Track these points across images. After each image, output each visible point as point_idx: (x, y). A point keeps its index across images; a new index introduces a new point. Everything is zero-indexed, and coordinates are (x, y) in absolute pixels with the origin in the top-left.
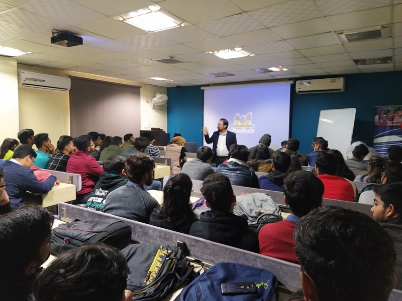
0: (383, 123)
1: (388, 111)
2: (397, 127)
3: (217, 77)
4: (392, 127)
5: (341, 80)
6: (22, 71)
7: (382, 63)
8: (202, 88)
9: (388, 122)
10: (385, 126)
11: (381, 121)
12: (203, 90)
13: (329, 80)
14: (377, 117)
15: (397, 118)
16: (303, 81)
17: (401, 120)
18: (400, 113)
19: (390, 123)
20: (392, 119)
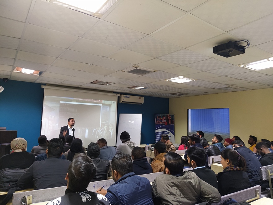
0: (158, 123)
1: (160, 117)
2: (164, 124)
4: (162, 125)
5: (143, 98)
8: (43, 87)
9: (160, 122)
10: (159, 124)
11: (157, 121)
12: (44, 89)
13: (138, 97)
14: (155, 119)
15: (164, 120)
16: (125, 95)
17: (165, 121)
18: (165, 118)
19: (161, 123)
20: (161, 121)
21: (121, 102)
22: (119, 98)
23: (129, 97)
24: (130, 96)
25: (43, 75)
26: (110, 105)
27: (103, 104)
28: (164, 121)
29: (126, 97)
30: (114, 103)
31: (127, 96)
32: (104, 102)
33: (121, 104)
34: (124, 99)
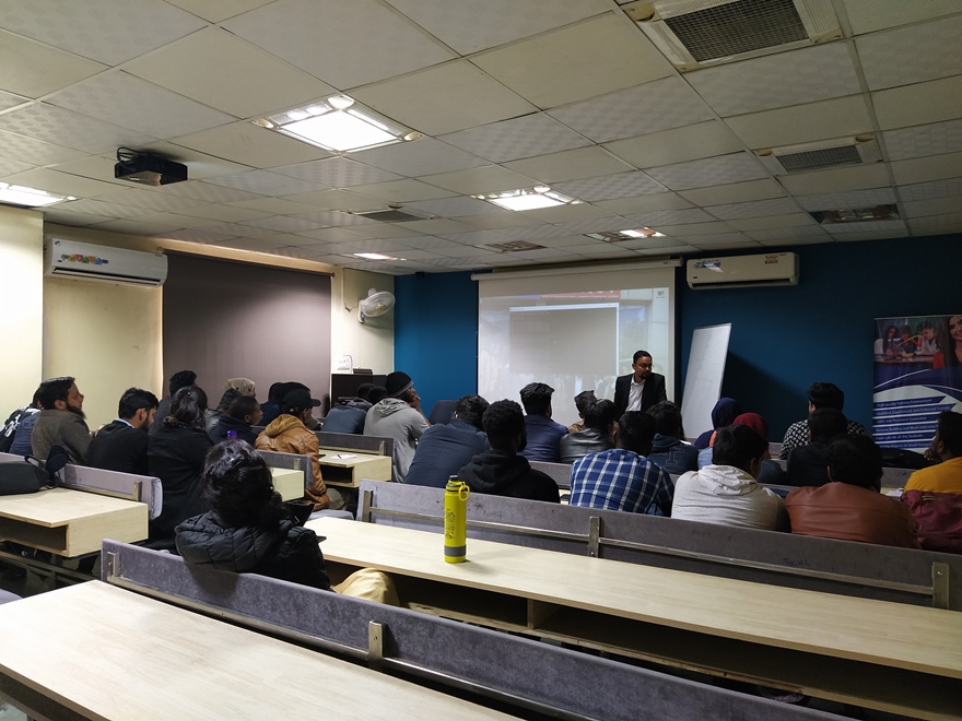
0: (894, 358)
1: (907, 329)
2: (925, 365)
3: (504, 251)
5: (790, 256)
6: (55, 240)
7: (879, 219)
8: (474, 277)
9: (904, 354)
10: (898, 364)
11: (889, 352)
12: (477, 281)
13: (762, 258)
14: (879, 342)
15: (924, 344)
16: (702, 260)
17: (933, 349)
18: (931, 333)
20: (912, 347)
24: (722, 260)
26: (647, 304)
27: (623, 303)
28: (929, 348)
30: (660, 293)
32: (626, 294)
34: (697, 274)
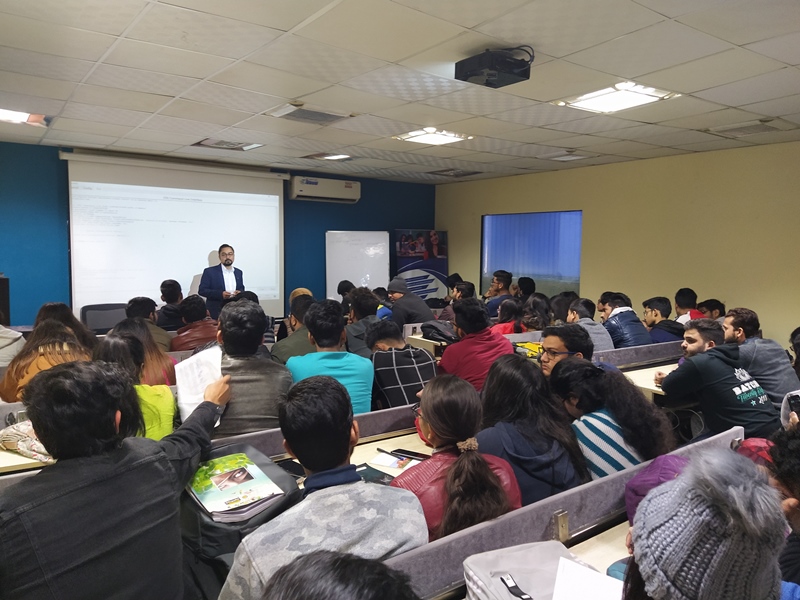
0: (405, 254)
1: (410, 236)
9: (410, 251)
11: (403, 249)
12: (66, 162)
13: (343, 182)
14: (398, 244)
16: (305, 178)
17: (423, 249)
18: (422, 240)
19: (412, 253)
20: (413, 248)
21: (294, 196)
22: (287, 187)
23: (316, 183)
24: (319, 180)
25: (56, 125)
28: (421, 249)
29: (308, 183)
31: (310, 179)
33: (294, 201)
34: (300, 188)
